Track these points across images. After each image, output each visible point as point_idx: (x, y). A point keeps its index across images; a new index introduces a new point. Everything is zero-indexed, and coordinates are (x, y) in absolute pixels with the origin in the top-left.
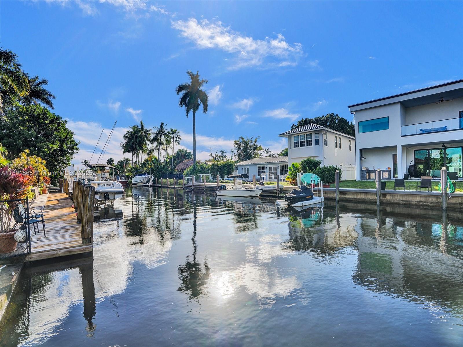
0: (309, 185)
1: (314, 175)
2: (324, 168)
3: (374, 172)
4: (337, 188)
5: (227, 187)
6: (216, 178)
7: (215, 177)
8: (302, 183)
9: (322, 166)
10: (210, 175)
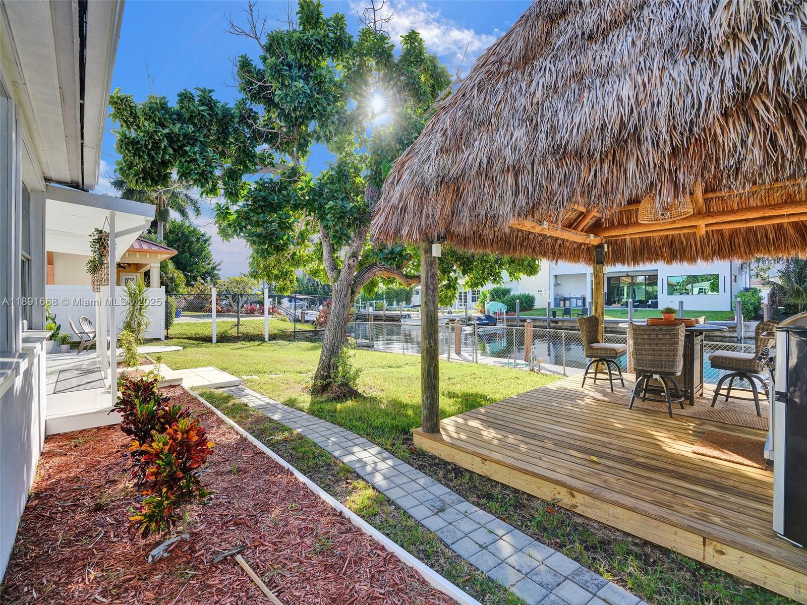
0: (495, 313)
1: (500, 304)
2: (514, 295)
3: (569, 299)
4: (518, 316)
5: (412, 316)
6: (392, 305)
7: (390, 304)
8: (489, 312)
9: (512, 293)
10: (385, 302)
